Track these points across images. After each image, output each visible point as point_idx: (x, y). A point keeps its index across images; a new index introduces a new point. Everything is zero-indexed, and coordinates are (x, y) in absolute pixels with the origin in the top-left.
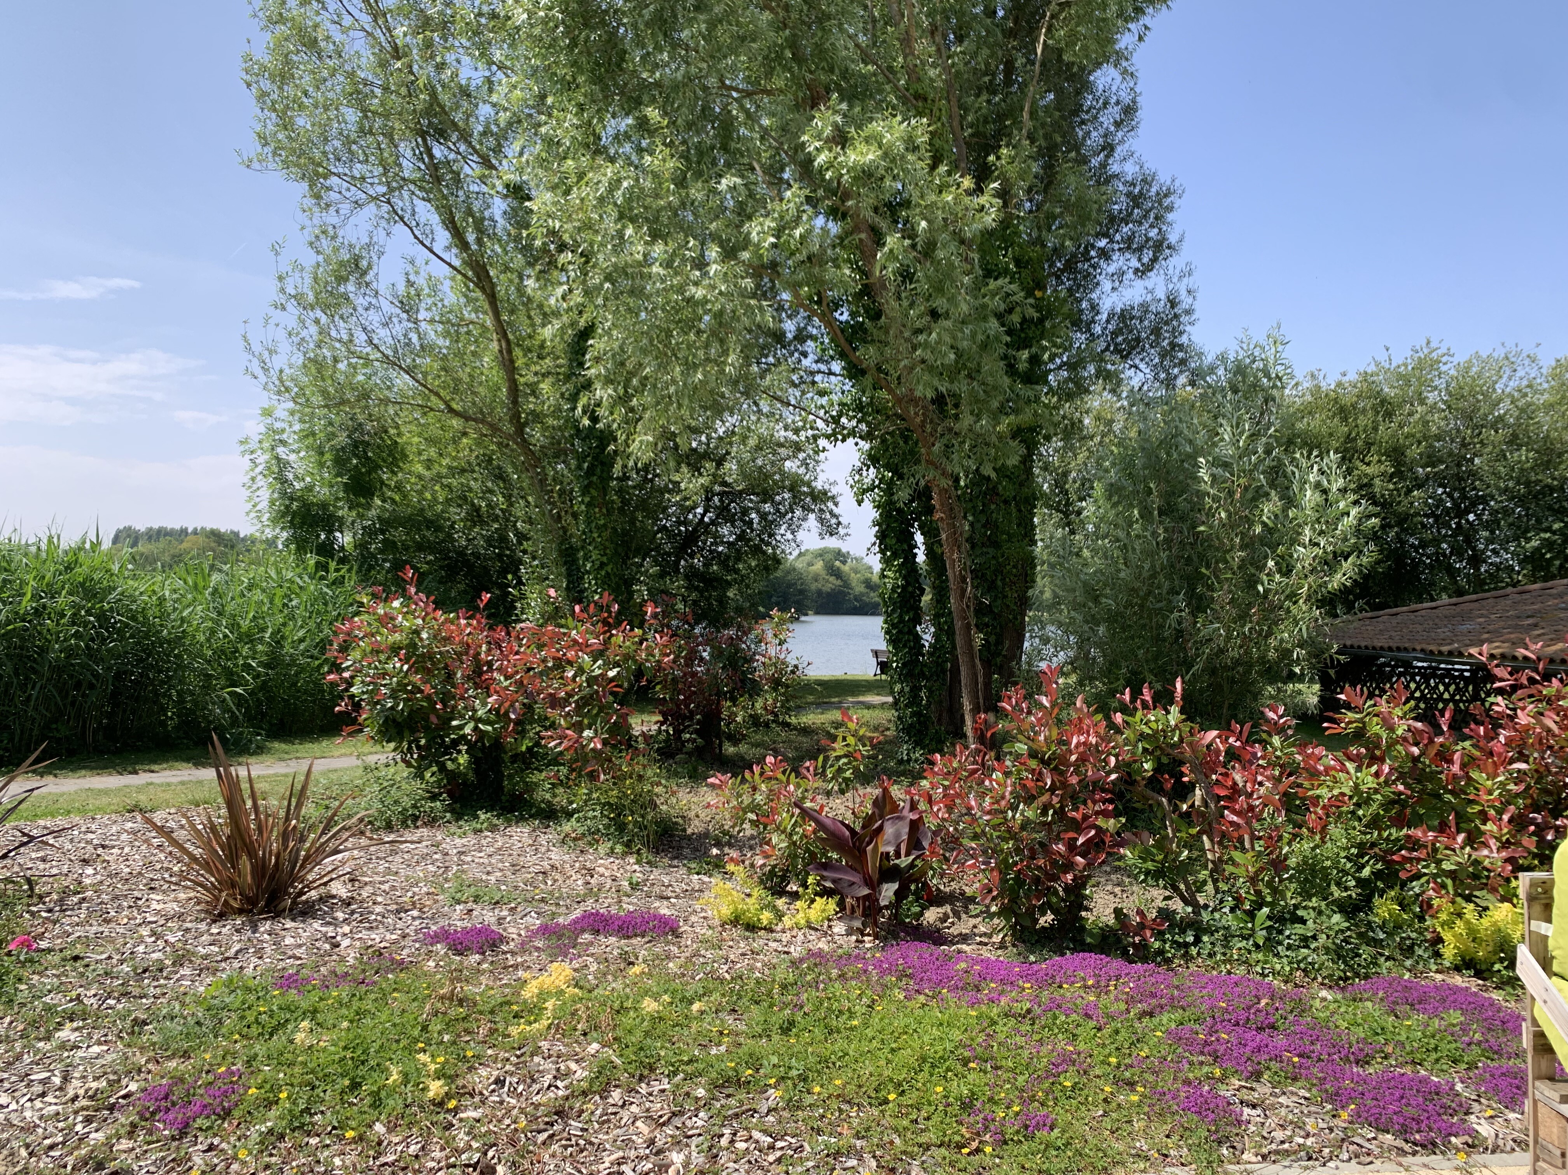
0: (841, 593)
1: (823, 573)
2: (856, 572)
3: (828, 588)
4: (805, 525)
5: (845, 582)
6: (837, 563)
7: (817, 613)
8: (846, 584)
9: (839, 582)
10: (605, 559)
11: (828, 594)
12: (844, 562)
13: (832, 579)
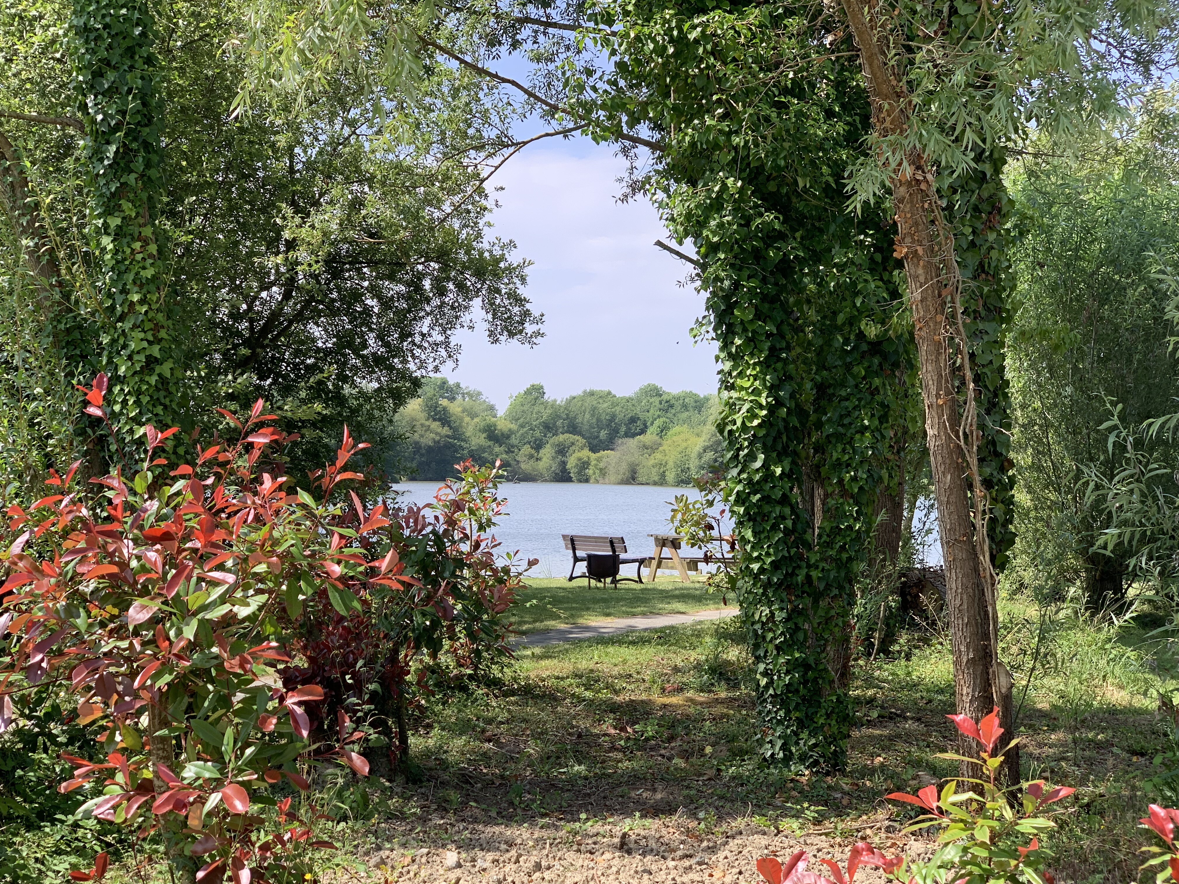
0: (449, 446)
1: (422, 416)
2: (473, 416)
3: (428, 439)
4: (465, 318)
5: (455, 430)
6: (444, 402)
7: (413, 479)
8: (457, 434)
9: (446, 431)
10: (156, 351)
11: (430, 450)
12: (452, 399)
13: (435, 425)
